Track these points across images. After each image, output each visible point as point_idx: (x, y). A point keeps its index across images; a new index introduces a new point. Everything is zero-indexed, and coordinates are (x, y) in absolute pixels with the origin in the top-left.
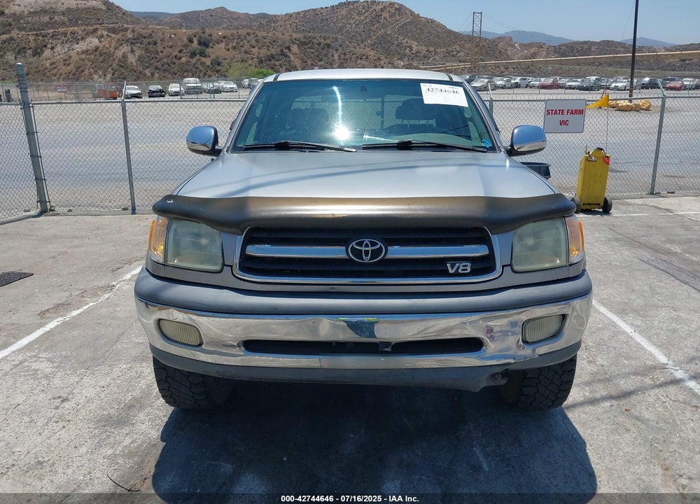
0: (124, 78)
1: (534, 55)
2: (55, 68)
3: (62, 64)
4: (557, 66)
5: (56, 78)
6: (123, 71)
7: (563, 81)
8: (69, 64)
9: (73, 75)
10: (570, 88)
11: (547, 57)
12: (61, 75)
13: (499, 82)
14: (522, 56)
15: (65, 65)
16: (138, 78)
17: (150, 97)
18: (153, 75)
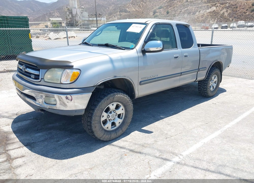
0: (221, 22)
2: (198, 19)
3: (201, 17)
5: (198, 22)
6: (222, 19)
8: (203, 17)
9: (204, 21)
12: (199, 21)
15: (202, 17)
16: (226, 21)
17: (221, 29)
18: (233, 20)
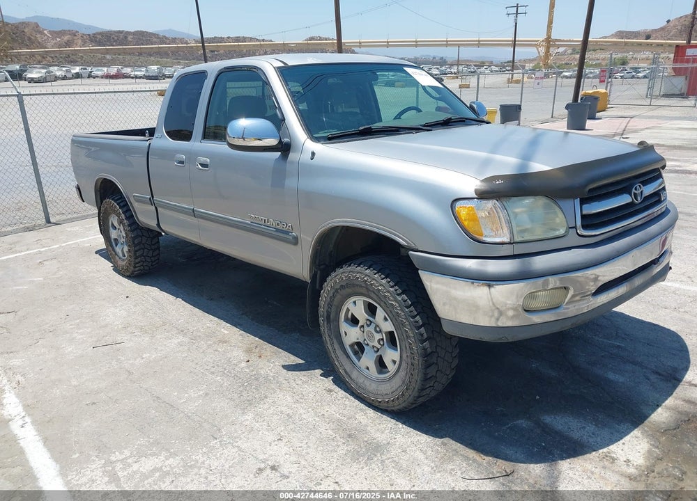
1: (68, 44)
4: (100, 56)
7: (127, 70)
10: (136, 77)
11: (83, 45)
13: (58, 71)
14: (55, 44)
